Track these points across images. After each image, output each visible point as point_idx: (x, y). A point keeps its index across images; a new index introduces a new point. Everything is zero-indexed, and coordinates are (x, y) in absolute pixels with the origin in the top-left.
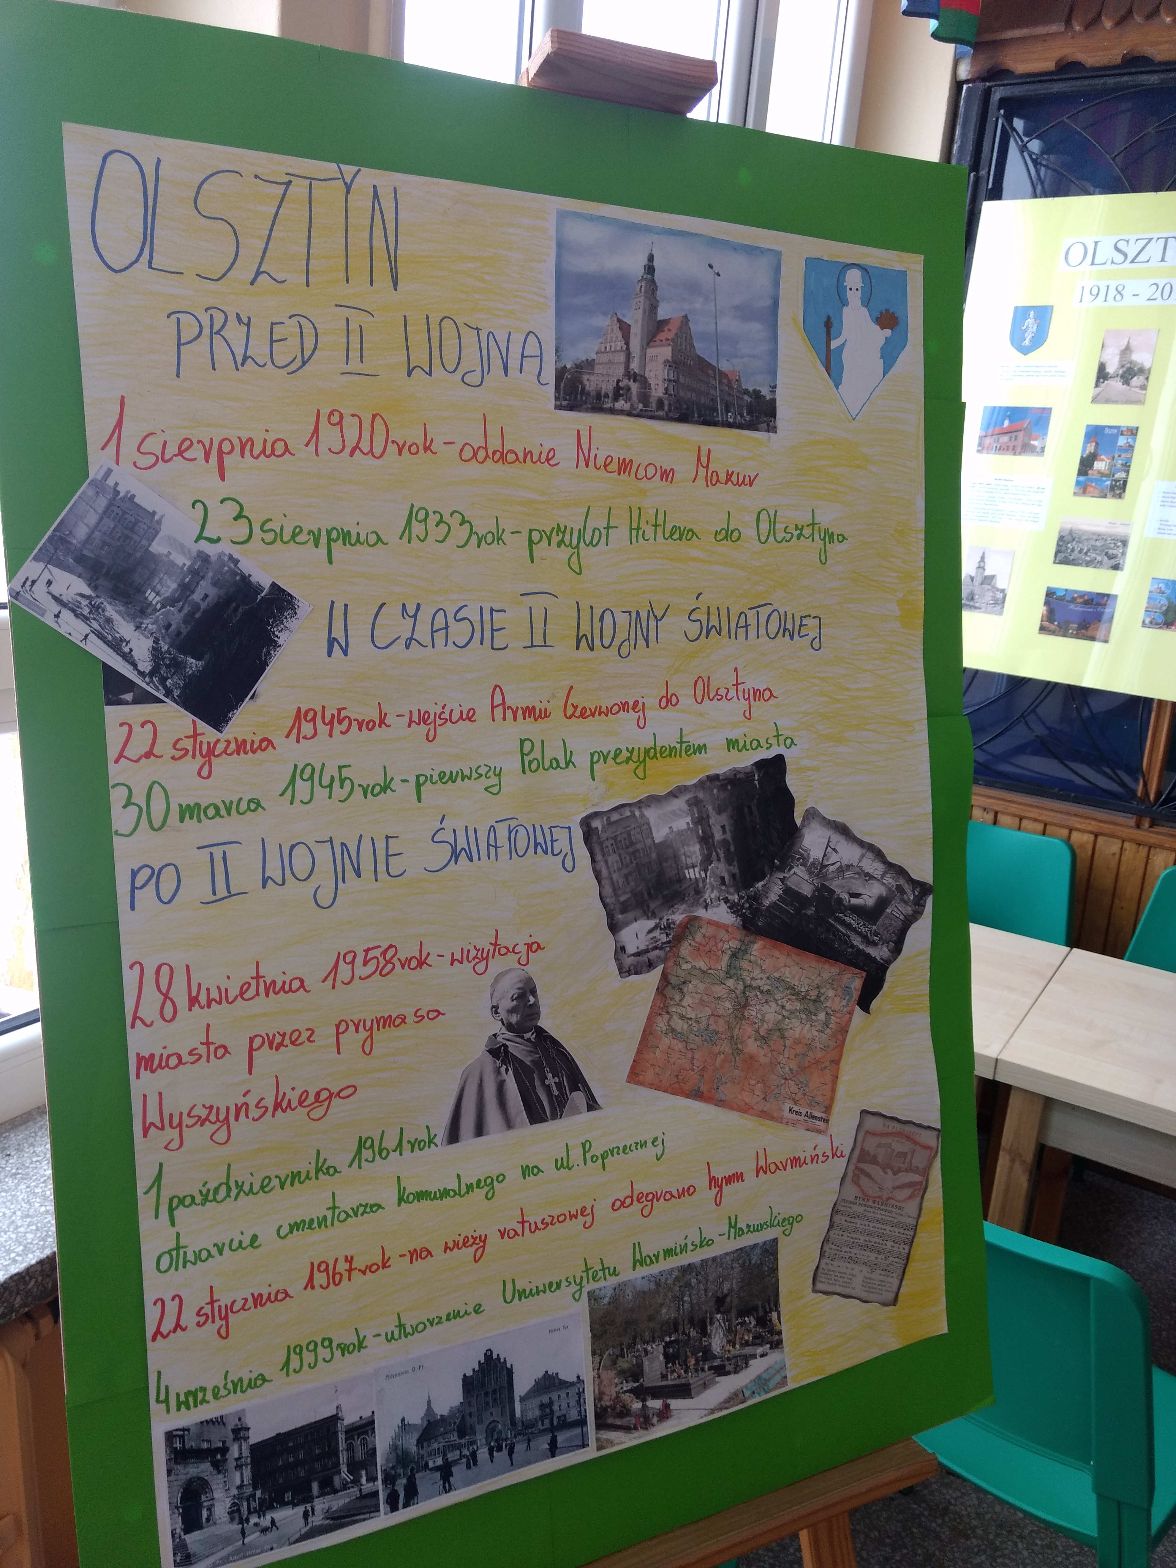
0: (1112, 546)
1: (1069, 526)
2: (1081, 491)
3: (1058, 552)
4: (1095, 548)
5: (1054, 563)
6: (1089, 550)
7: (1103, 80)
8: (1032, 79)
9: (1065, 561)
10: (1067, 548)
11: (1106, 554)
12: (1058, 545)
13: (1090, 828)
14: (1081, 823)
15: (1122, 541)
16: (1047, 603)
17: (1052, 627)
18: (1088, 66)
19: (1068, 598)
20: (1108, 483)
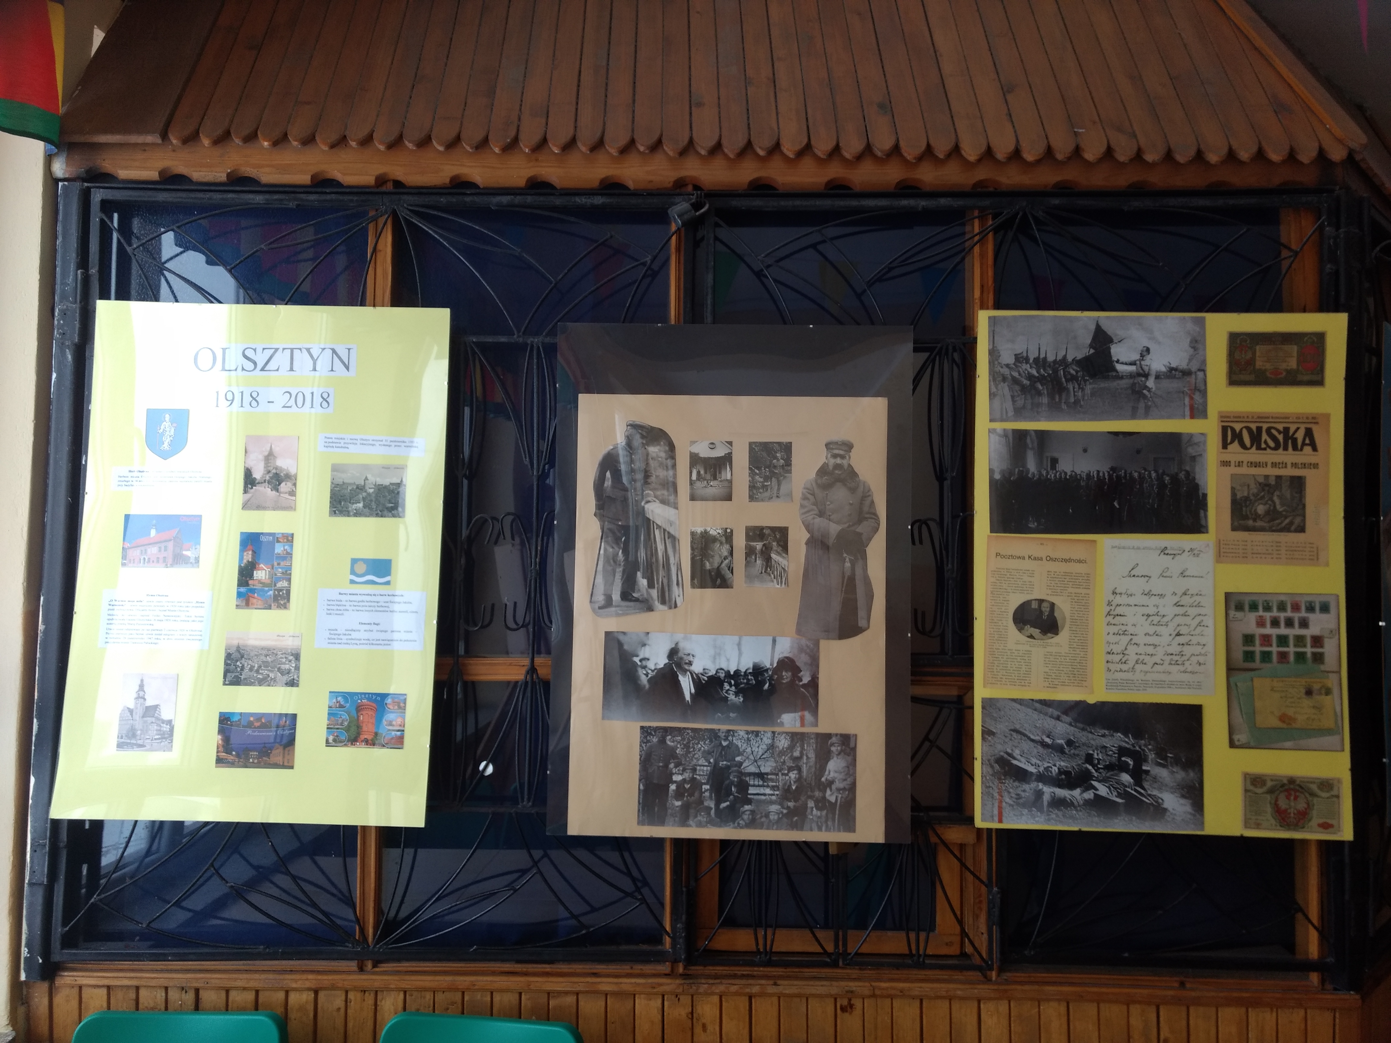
0: (284, 660)
1: (235, 643)
2: (244, 604)
3: (226, 672)
4: (266, 664)
5: (224, 684)
6: (260, 667)
7: (208, 195)
8: (135, 186)
9: (236, 682)
10: (236, 667)
11: (279, 669)
12: (226, 664)
13: (308, 984)
14: (296, 981)
15: (292, 655)
16: (221, 731)
17: (230, 758)
18: (194, 180)
19: (244, 722)
20: (271, 593)
